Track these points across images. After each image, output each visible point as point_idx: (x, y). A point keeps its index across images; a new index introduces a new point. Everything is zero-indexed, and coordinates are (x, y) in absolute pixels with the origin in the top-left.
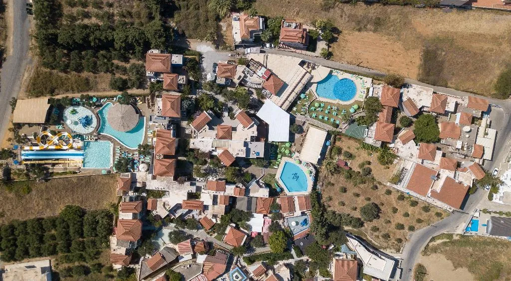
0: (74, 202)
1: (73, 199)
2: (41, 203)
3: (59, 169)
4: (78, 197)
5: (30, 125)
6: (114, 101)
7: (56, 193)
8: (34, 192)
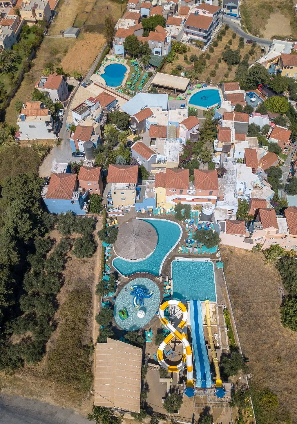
0: (275, 314)
1: (270, 316)
2: (287, 370)
3: (223, 338)
4: (266, 308)
5: (144, 388)
6: (110, 256)
7: (265, 343)
8: (271, 385)
